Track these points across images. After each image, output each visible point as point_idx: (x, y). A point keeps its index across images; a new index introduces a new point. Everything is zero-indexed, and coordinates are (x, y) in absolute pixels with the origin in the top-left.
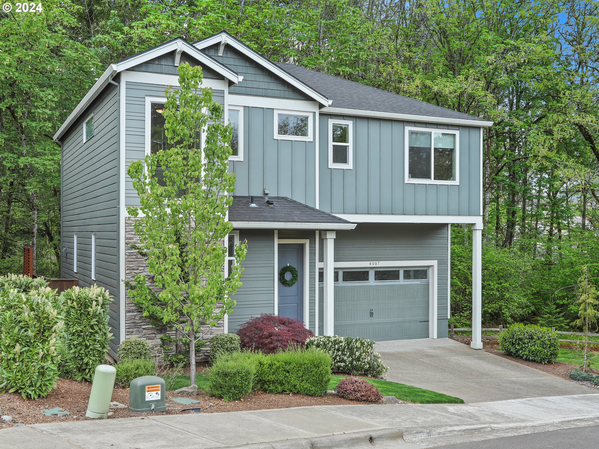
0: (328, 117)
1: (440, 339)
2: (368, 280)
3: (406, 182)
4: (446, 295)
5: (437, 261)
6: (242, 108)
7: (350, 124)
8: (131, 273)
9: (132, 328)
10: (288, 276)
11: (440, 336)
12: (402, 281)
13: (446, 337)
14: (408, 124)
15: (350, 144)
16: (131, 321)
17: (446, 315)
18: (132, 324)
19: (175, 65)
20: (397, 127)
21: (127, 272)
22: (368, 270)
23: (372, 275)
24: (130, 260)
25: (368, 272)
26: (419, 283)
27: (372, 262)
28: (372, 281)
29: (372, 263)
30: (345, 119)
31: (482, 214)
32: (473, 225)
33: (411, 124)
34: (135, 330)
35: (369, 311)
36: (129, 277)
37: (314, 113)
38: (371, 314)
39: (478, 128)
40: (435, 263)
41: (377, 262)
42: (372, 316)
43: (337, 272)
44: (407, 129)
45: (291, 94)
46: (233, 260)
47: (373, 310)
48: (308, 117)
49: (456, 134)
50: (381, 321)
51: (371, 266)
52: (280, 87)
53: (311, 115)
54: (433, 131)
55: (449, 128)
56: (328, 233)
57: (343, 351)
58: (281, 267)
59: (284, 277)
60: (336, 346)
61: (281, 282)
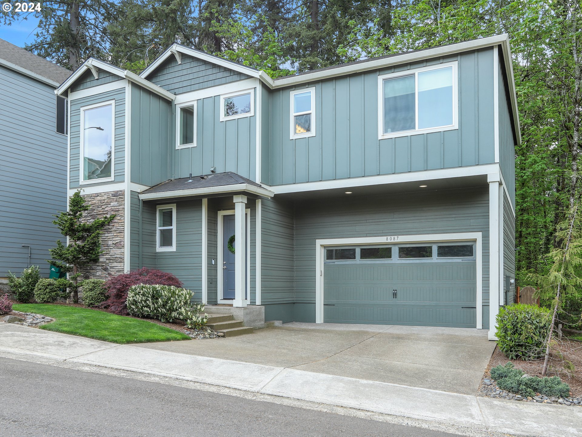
0: (290, 89)
1: (483, 330)
2: (390, 257)
3: (381, 137)
5: (481, 233)
6: (196, 102)
7: (311, 91)
11: (486, 325)
12: (435, 259)
14: (382, 72)
15: (313, 111)
19: (96, 78)
20: (369, 78)
22: (390, 246)
23: (395, 251)
25: (390, 249)
26: (460, 260)
27: (389, 237)
28: (395, 258)
29: (389, 239)
30: (307, 87)
32: (485, 176)
33: (386, 71)
35: (391, 292)
37: (255, 88)
38: (395, 295)
39: (491, 47)
40: (478, 236)
41: (396, 237)
42: (395, 297)
43: (354, 250)
44: (381, 78)
45: (235, 77)
46: (172, 229)
47: (396, 291)
48: (249, 94)
49: (453, 66)
50: (407, 304)
51: (389, 241)
52: (226, 74)
53: (252, 91)
54: (416, 71)
55: (441, 61)
56: (234, 197)
57: (148, 297)
58: (230, 237)
59: (231, 245)
60: (142, 292)
61: (229, 250)
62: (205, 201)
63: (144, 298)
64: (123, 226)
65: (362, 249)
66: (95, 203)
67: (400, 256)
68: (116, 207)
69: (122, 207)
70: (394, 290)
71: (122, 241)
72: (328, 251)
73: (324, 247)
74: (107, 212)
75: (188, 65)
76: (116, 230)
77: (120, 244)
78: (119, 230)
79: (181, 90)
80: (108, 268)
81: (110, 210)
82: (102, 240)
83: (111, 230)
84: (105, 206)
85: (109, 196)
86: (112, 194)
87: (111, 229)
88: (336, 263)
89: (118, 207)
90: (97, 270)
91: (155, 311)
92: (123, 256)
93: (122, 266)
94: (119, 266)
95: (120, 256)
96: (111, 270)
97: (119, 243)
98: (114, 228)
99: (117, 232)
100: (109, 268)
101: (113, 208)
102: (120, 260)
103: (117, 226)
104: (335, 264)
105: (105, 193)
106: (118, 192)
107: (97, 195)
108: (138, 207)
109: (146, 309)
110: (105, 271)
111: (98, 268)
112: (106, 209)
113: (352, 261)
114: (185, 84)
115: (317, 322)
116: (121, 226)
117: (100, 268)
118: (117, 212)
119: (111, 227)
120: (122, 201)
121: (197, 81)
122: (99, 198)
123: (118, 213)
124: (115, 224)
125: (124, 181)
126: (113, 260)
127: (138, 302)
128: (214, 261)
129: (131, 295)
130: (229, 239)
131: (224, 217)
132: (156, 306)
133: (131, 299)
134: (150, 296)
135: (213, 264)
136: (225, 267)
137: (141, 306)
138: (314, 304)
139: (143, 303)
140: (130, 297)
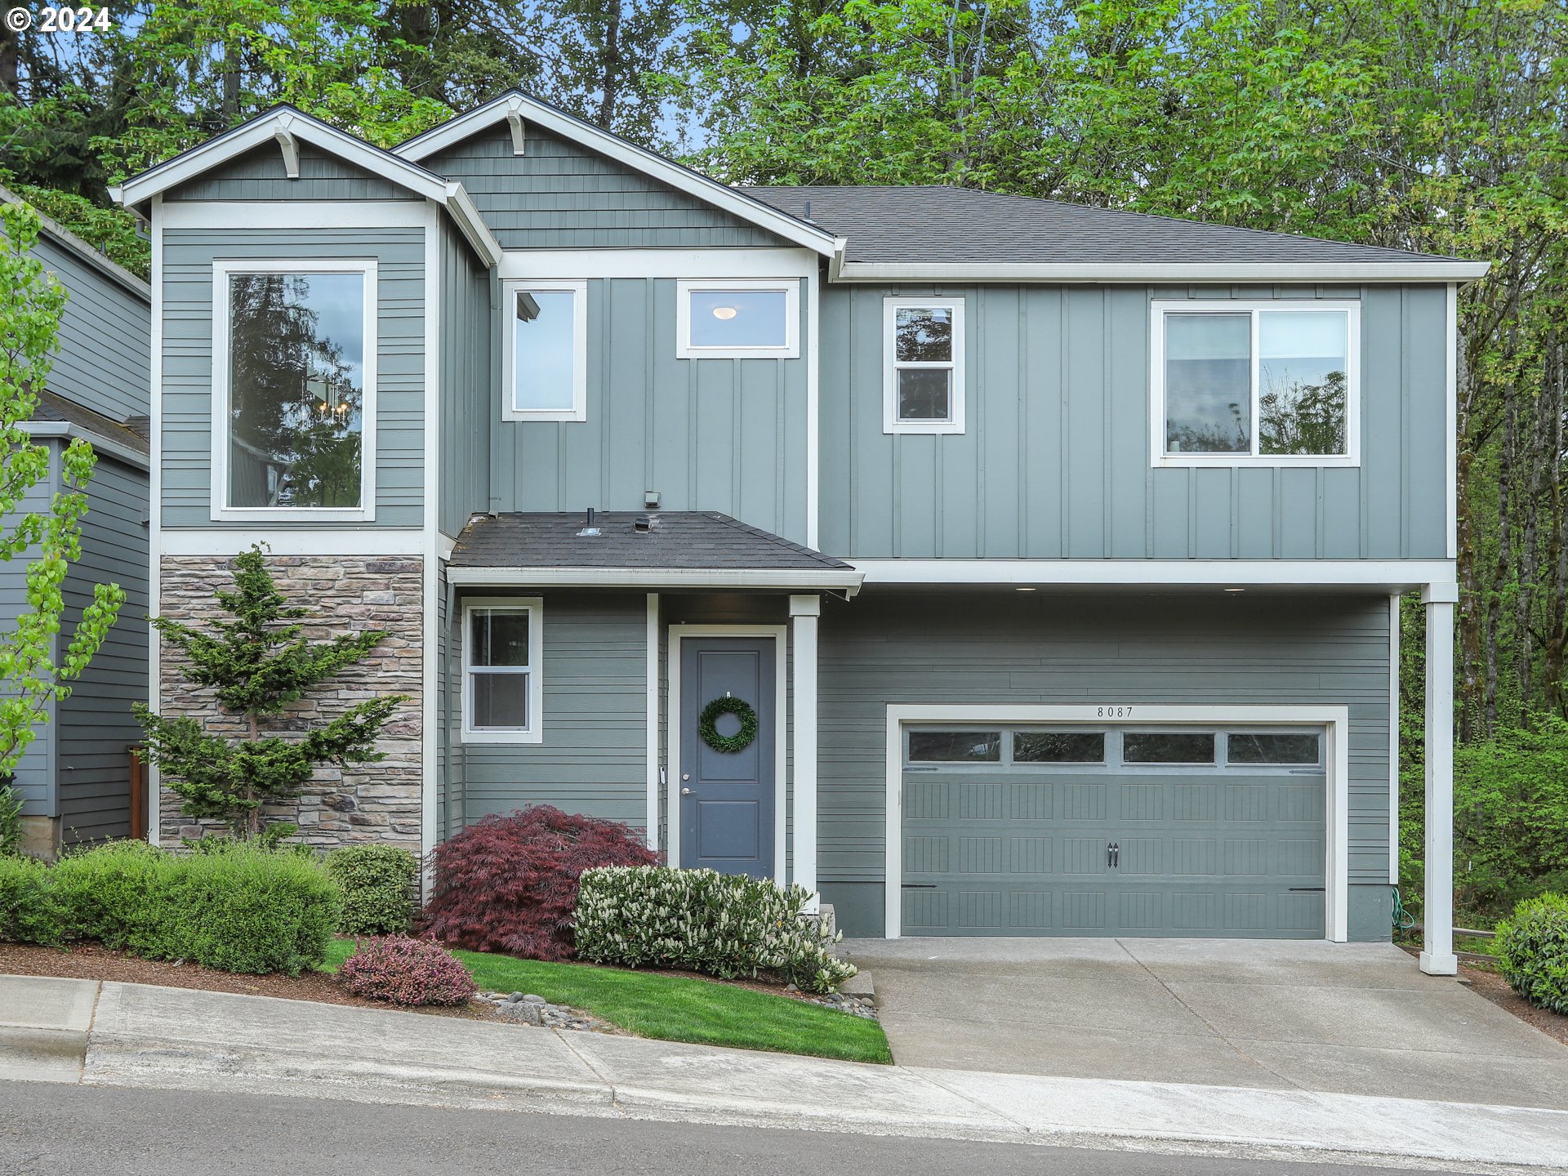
0: (884, 292)
1: (1354, 945)
2: (1100, 758)
3: (1156, 462)
4: (1384, 814)
5: (1345, 709)
6: (584, 284)
7: (955, 308)
8: (173, 689)
9: (174, 823)
10: (727, 726)
11: (1357, 933)
12: (1221, 766)
13: (1383, 939)
14: (1162, 293)
15: (957, 365)
16: (172, 807)
17: (1383, 874)
18: (174, 814)
19: (289, 176)
20: (1123, 307)
21: (164, 686)
22: (1099, 731)
23: (1114, 744)
24: (171, 658)
25: (1099, 737)
26: (1285, 773)
27: (1105, 708)
28: (1114, 763)
29: (1105, 711)
30: (939, 296)
31: (1452, 550)
32: (1422, 588)
33: (1174, 294)
34: (182, 827)
35: (1104, 851)
36: (169, 699)
37: (803, 280)
38: (1113, 858)
39: (1440, 286)
40: (1339, 715)
41: (1125, 708)
42: (1113, 862)
43: (997, 736)
44: (1159, 308)
45: (731, 235)
46: (528, 674)
47: (1116, 847)
48: (784, 291)
49: (1349, 310)
50: (1147, 881)
51: (1105, 717)
52: (697, 219)
53: (794, 288)
54: (1258, 308)
55: (1320, 294)
56: (793, 599)
57: (677, 906)
58: (706, 702)
59: (713, 727)
60: (653, 892)
61: (706, 741)
62: (653, 600)
63: (663, 912)
64: (420, 668)
65: (1017, 736)
66: (288, 585)
67: (1128, 757)
68: (386, 608)
69: (417, 608)
70: (1110, 846)
71: (414, 718)
72: (913, 736)
73: (904, 724)
74: (347, 620)
75: (551, 162)
76: (384, 680)
77: (405, 726)
78: (402, 680)
79: (522, 238)
80: (352, 803)
81: (362, 614)
82: (325, 709)
83: (363, 680)
84: (338, 600)
85: (356, 570)
86: (368, 565)
87: (363, 676)
88: (941, 771)
89: (396, 608)
90: (301, 808)
91: (701, 949)
92: (420, 765)
93: (415, 795)
94: (403, 795)
95: (406, 765)
96: (367, 807)
97: (401, 723)
98: (380, 674)
99: (392, 687)
100: (356, 801)
101: (373, 608)
102: (404, 777)
103: (392, 668)
104: (937, 772)
105: (336, 559)
106: (394, 558)
107: (301, 562)
108: (444, 606)
109: (671, 943)
110: (341, 810)
111: (305, 799)
112: (341, 611)
113: (988, 768)
114: (539, 221)
115: (886, 937)
116: (408, 668)
117: (317, 800)
118: (389, 623)
119: (365, 668)
120: (415, 589)
121: (588, 220)
122: (306, 572)
123: (397, 628)
124: (385, 660)
125: (420, 527)
126: (375, 777)
127: (637, 922)
128: (663, 773)
129: (607, 902)
130: (707, 708)
131: (685, 641)
132: (704, 932)
133: (605, 915)
134: (684, 905)
135: (663, 781)
136: (687, 790)
137: (647, 934)
138: (881, 885)
139: (657, 926)
140: (603, 909)
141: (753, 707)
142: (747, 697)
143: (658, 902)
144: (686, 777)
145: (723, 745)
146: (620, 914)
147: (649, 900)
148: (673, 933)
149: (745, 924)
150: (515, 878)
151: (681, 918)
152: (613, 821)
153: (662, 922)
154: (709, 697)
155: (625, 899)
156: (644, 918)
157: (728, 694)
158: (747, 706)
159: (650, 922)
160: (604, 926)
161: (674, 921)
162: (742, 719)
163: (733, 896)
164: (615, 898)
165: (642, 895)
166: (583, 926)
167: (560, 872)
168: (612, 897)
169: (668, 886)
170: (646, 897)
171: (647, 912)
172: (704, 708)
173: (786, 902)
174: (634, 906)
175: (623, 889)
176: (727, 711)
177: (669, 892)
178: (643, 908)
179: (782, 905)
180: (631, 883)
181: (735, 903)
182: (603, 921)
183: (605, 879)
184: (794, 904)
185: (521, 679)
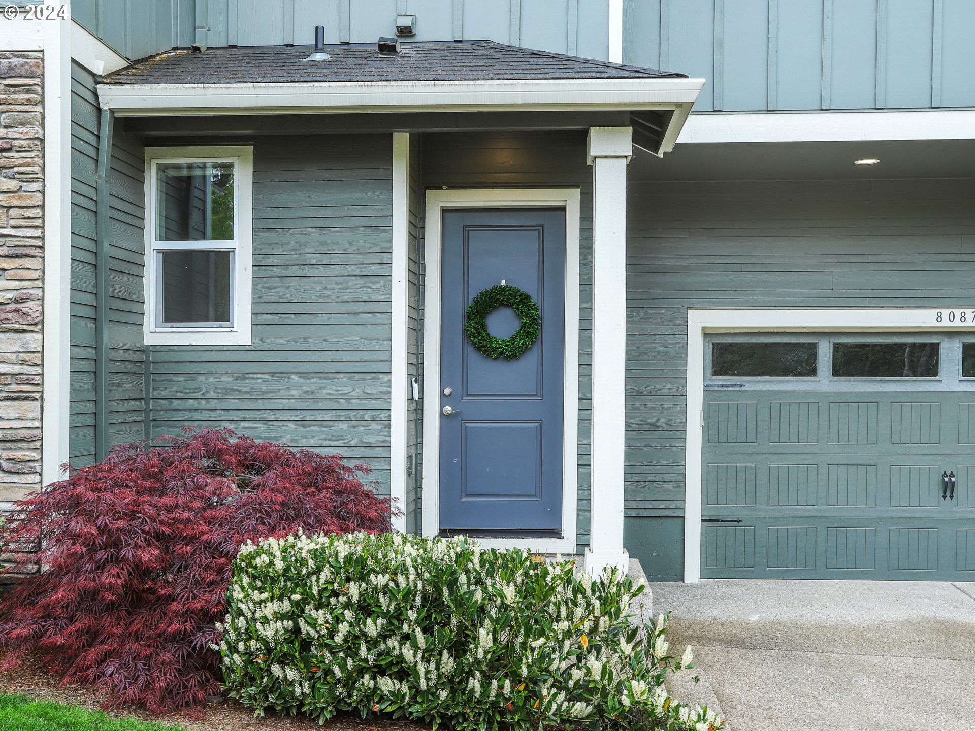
2: (934, 372)
10: (501, 324)
22: (935, 340)
23: (951, 356)
25: (934, 348)
27: (946, 312)
28: (951, 378)
29: (945, 317)
35: (936, 478)
38: (948, 489)
41: (968, 311)
42: (949, 494)
43: (813, 347)
46: (233, 250)
47: (953, 476)
51: (945, 324)
56: (594, 133)
57: (398, 616)
58: (473, 294)
59: (484, 326)
60: (354, 590)
61: (474, 344)
62: (401, 142)
63: (372, 628)
65: (837, 348)
67: (967, 370)
69: (31, 131)
70: (945, 475)
71: (30, 298)
72: (715, 346)
73: (707, 334)
77: (16, 311)
78: (11, 241)
88: (748, 387)
89: (2, 133)
91: (443, 694)
92: (39, 371)
93: (31, 415)
95: (17, 369)
97: (9, 307)
104: (743, 389)
108: (92, 139)
109: (386, 684)
113: (804, 384)
115: (687, 580)
120: (30, 102)
127: (326, 645)
128: (416, 386)
129: (270, 609)
130: (476, 301)
131: (447, 215)
132: (448, 663)
133: (269, 632)
134: (412, 615)
135: (416, 397)
136: (448, 409)
137: (343, 667)
138: (679, 521)
139: (363, 651)
140: (266, 621)
141: (535, 299)
142: (528, 285)
143: (365, 609)
144: (448, 391)
145: (495, 349)
146: (296, 631)
147: (348, 605)
148: (391, 664)
149: (524, 644)
150: (115, 560)
151: (406, 637)
152: (323, 452)
153: (372, 643)
154: (479, 285)
155: (305, 601)
156: (339, 638)
157: (503, 282)
158: (528, 297)
159: (351, 642)
160: (269, 651)
161: (393, 643)
162: (520, 314)
163: (502, 596)
164: (286, 602)
165: (335, 594)
166: (233, 649)
167: (208, 545)
168: (281, 599)
169: (382, 580)
170: (343, 599)
171: (343, 628)
172: (471, 300)
173: (597, 603)
174: (321, 616)
175: (301, 582)
176: (501, 304)
177: (386, 590)
178: (338, 620)
179: (588, 604)
180: (318, 571)
181: (504, 607)
182: (265, 642)
183: (271, 564)
184: (610, 604)
185: (225, 257)
